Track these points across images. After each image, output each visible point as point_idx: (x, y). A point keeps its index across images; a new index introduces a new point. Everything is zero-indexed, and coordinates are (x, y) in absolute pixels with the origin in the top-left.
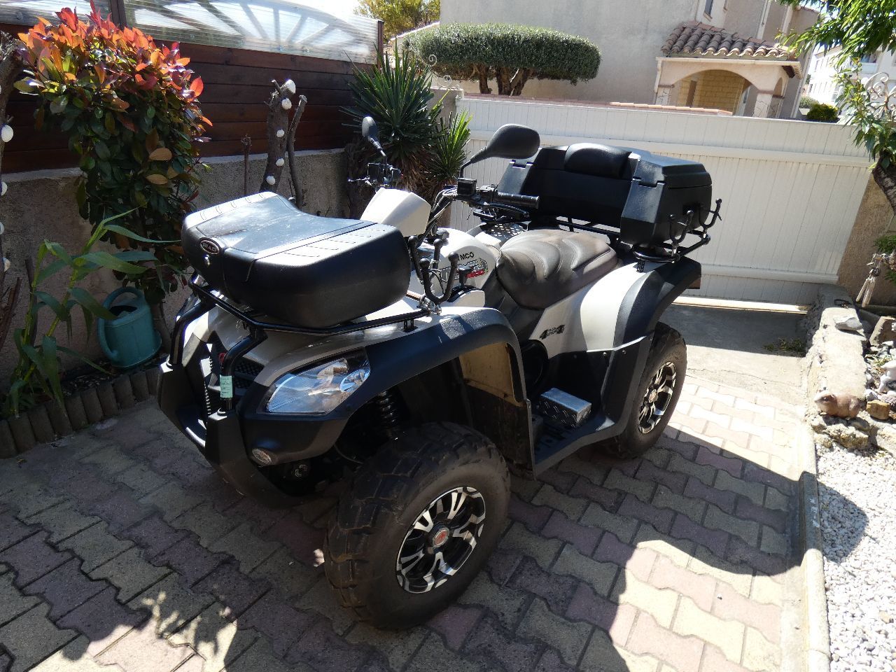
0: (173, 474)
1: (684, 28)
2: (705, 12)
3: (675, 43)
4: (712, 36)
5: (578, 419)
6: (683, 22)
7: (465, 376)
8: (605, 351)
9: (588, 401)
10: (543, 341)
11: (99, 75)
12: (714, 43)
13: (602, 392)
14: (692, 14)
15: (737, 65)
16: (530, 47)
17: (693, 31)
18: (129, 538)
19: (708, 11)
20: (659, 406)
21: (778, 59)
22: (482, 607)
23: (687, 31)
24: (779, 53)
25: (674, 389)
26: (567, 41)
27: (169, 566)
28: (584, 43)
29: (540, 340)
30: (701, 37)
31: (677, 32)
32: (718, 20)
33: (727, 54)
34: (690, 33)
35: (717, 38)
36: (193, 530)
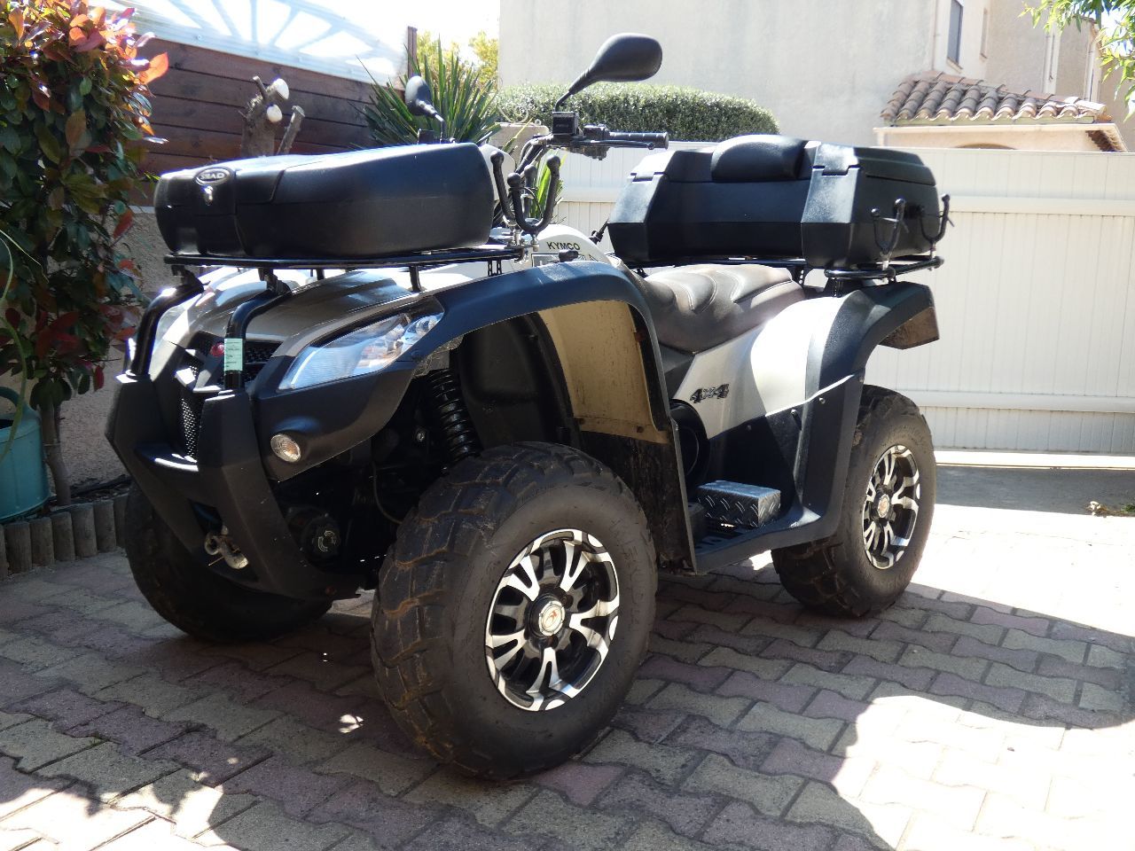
0: (88, 647)
1: (916, 83)
2: (948, 58)
3: (903, 105)
4: (964, 93)
5: (761, 512)
6: (913, 75)
7: (576, 413)
8: (793, 408)
9: (775, 488)
10: (697, 407)
11: (16, 27)
12: (968, 102)
13: (795, 473)
14: (927, 61)
15: (1012, 133)
16: (656, 115)
17: (931, 85)
18: (26, 711)
19: (954, 57)
20: (901, 532)
21: (1078, 122)
22: (623, 764)
23: (920, 87)
24: (1079, 112)
25: (918, 502)
26: (718, 105)
27: (96, 735)
28: (747, 107)
29: (691, 403)
30: (946, 94)
31: (905, 88)
32: (972, 68)
33: (991, 117)
34: (927, 90)
35: (972, 94)
36: (131, 701)
